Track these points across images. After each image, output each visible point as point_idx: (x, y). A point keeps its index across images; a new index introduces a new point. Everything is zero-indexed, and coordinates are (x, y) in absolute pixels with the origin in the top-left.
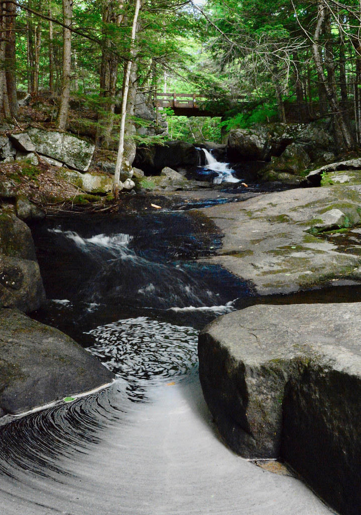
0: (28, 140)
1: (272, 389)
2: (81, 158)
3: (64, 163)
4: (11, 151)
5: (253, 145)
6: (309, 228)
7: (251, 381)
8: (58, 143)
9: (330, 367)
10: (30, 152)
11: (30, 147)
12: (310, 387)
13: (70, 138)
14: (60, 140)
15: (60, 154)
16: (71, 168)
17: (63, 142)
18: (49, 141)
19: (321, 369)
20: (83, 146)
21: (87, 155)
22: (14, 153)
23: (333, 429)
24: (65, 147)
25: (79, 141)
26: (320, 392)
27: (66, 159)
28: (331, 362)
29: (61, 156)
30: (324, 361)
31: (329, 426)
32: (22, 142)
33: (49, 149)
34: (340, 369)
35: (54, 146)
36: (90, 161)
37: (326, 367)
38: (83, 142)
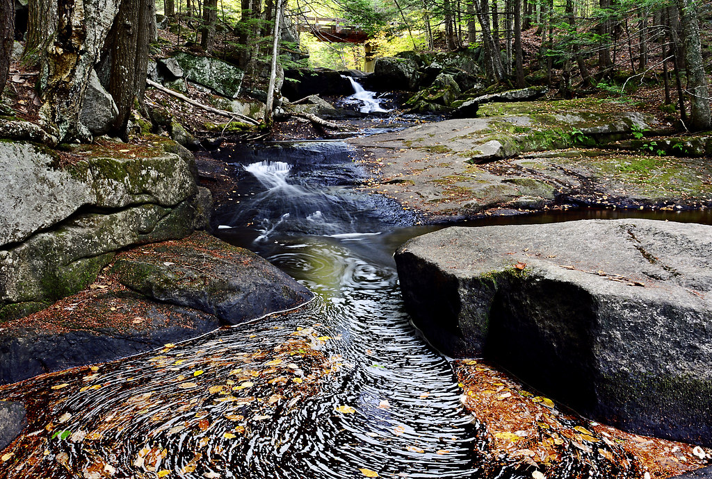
0: (176, 65)
1: (483, 298)
2: (229, 84)
3: (212, 90)
4: (159, 76)
5: (401, 73)
6: (469, 159)
7: (463, 292)
8: (206, 68)
9: (541, 277)
10: (179, 78)
11: (178, 72)
12: (520, 294)
13: (218, 64)
14: (208, 65)
15: (208, 80)
16: (219, 94)
17: (211, 68)
18: (196, 66)
19: (532, 279)
20: (232, 71)
21: (236, 82)
22: (162, 78)
23: (544, 328)
24: (213, 72)
25: (228, 66)
26: (531, 298)
27: (215, 85)
28: (542, 272)
29: (209, 82)
30: (535, 272)
31: (540, 325)
32: (170, 67)
33: (197, 75)
34: (552, 278)
35: (202, 71)
36: (239, 87)
37: (536, 276)
38: (231, 67)
